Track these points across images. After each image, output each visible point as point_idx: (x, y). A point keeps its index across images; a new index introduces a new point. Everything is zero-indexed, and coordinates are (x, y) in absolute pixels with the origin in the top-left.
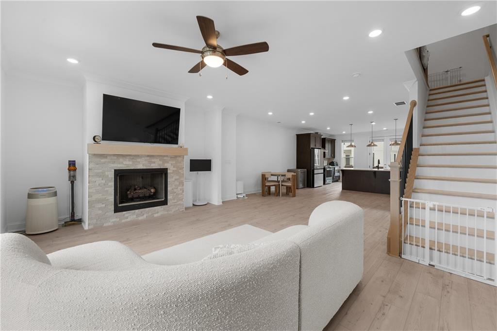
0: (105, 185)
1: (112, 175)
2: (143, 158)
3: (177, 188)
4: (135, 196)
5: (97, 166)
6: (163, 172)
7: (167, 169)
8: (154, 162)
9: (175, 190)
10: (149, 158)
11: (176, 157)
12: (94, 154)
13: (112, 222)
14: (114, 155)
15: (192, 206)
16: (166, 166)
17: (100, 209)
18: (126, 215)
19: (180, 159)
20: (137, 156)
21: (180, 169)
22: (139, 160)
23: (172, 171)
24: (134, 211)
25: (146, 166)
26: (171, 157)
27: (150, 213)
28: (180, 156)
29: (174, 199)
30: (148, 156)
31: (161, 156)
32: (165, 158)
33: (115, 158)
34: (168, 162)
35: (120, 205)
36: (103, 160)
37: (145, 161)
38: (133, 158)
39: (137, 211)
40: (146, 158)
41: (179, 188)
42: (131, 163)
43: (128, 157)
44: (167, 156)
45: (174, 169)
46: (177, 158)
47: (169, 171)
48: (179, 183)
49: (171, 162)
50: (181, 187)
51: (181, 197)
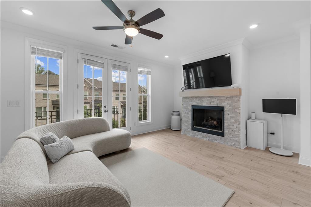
0: (188, 113)
1: (190, 108)
2: (206, 99)
3: (233, 125)
5: (185, 103)
6: (221, 110)
7: (224, 107)
8: (213, 102)
9: (231, 127)
11: (232, 97)
12: (184, 97)
13: (191, 135)
14: (191, 97)
16: (223, 104)
17: (186, 126)
18: (197, 134)
19: (236, 99)
20: (203, 97)
21: (237, 109)
22: (203, 100)
23: (228, 110)
24: (201, 133)
25: (208, 104)
26: (227, 98)
27: (210, 138)
28: (236, 96)
29: (230, 134)
30: (209, 97)
31: (219, 97)
32: (222, 98)
33: (192, 98)
34: (224, 102)
35: (195, 127)
36: (187, 100)
37: (207, 101)
38: (200, 99)
39: (202, 133)
40: (207, 99)
41: (235, 125)
42: (199, 102)
43: (198, 98)
44: (224, 97)
45: (230, 108)
46: (233, 98)
47: (225, 109)
48: (235, 121)
49: (227, 102)
50: (238, 126)
51: (237, 134)
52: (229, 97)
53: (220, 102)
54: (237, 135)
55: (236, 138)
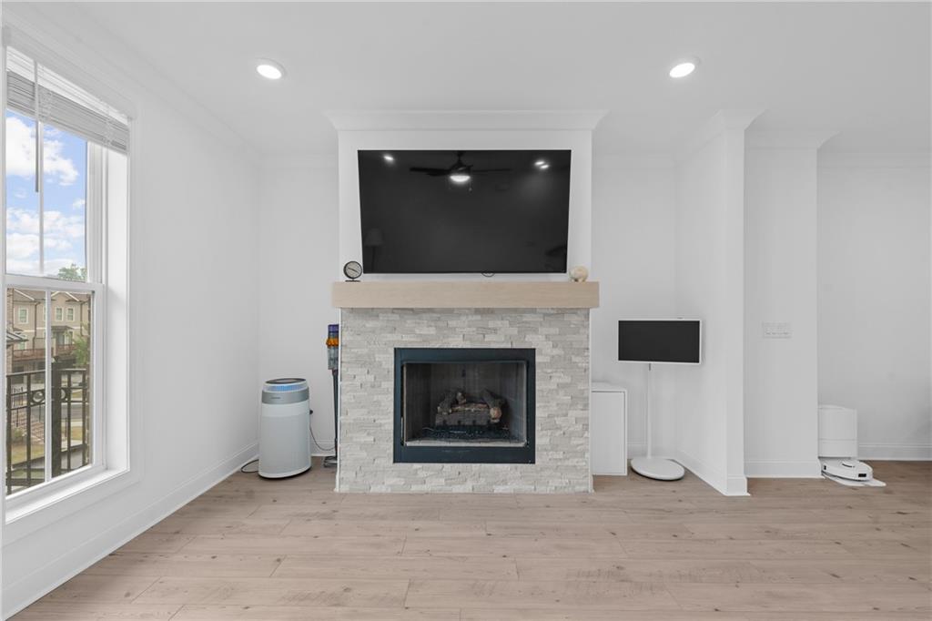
0: (373, 387)
1: (388, 362)
2: (463, 318)
3: (566, 415)
4: (453, 421)
5: (359, 338)
6: (523, 361)
7: (534, 349)
8: (495, 330)
9: (559, 421)
10: (479, 317)
11: (561, 312)
12: (352, 310)
13: (391, 486)
14: (394, 310)
15: (624, 472)
16: (528, 341)
17: (363, 446)
18: (422, 474)
19: (575, 319)
20: (449, 312)
21: (578, 355)
22: (452, 323)
23: (547, 359)
24: (440, 465)
25: (471, 341)
26: (545, 315)
27: (483, 481)
28: (574, 311)
29: (554, 448)
30: (478, 311)
31: (515, 310)
32: (528, 318)
33: (396, 317)
34: (535, 331)
35: (409, 444)
36: (370, 324)
37: (470, 327)
38: (438, 320)
39: (447, 466)
40: (470, 318)
41: (573, 414)
42: (432, 331)
43: (424, 316)
44: (533, 311)
45: (556, 352)
46: (567, 318)
47: (538, 359)
48: (572, 398)
49: (544, 330)
50: (579, 413)
51: (578, 445)
52: (549, 315)
53: (519, 332)
54: (579, 448)
55: (576, 460)
